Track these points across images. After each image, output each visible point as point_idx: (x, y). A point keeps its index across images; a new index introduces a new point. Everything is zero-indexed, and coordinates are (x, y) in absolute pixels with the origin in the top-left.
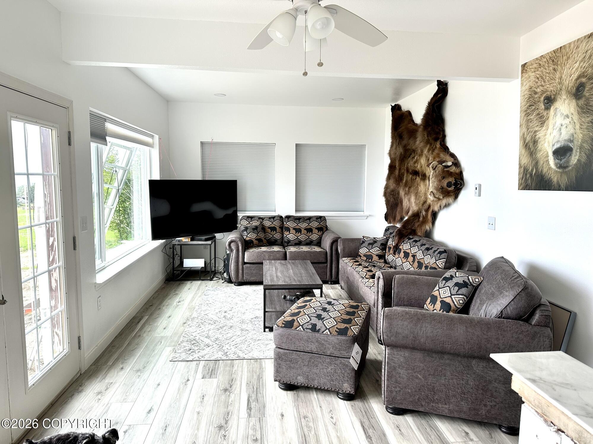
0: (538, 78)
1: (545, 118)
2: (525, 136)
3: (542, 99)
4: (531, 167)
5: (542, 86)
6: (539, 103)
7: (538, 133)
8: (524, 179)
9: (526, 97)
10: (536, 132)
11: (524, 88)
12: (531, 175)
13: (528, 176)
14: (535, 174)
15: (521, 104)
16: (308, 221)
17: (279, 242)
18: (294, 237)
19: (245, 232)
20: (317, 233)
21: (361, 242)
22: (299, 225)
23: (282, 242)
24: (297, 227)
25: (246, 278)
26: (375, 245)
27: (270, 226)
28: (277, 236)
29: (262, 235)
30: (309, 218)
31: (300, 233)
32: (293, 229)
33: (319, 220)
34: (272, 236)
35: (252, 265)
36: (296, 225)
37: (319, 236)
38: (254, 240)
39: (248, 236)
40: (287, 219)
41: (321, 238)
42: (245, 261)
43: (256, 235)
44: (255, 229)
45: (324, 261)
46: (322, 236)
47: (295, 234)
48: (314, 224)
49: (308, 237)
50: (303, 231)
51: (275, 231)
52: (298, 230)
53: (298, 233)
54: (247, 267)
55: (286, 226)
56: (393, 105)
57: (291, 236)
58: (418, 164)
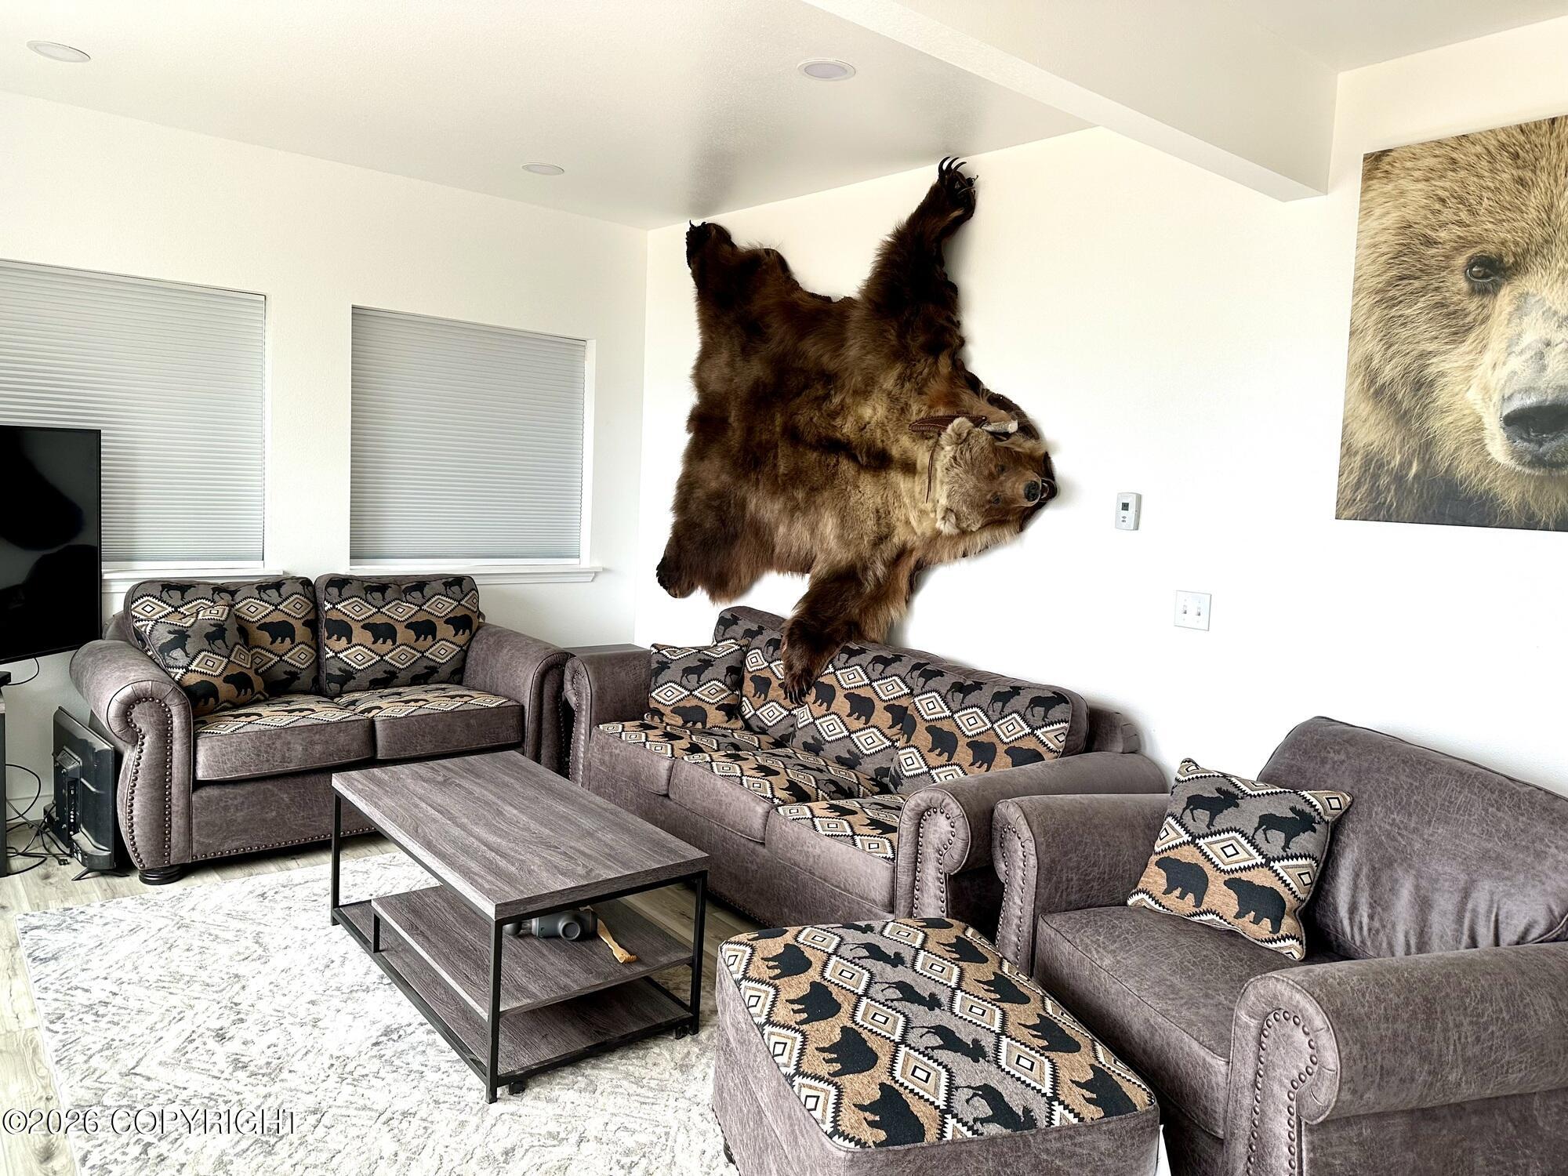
0: (1443, 201)
1: (1469, 319)
2: (1375, 363)
3: (1461, 261)
4: (1398, 457)
5: (1460, 223)
6: (1443, 274)
7: (1434, 360)
8: (1363, 490)
9: (1384, 249)
10: (1423, 355)
11: (1373, 224)
12: (1399, 478)
13: (1384, 480)
14: (1416, 476)
15: (1358, 269)
16: (417, 594)
17: (306, 679)
18: (367, 658)
19: (177, 653)
20: (452, 639)
21: (654, 665)
22: (384, 610)
23: (316, 680)
24: (379, 620)
25: (204, 845)
26: (708, 673)
27: (268, 620)
28: (298, 657)
29: (243, 661)
30: (419, 585)
31: (389, 642)
32: (364, 627)
33: (456, 589)
34: (276, 659)
35: (229, 790)
36: (375, 610)
37: (458, 649)
38: (218, 683)
39: (192, 667)
40: (334, 591)
41: (466, 652)
42: (201, 775)
43: (226, 660)
44: (216, 634)
45: (513, 738)
46: (468, 648)
47: (373, 647)
48: (440, 606)
49: (419, 655)
50: (404, 634)
51: (288, 640)
52: (383, 632)
53: (384, 642)
54: (209, 800)
55: (334, 616)
56: (697, 223)
57: (356, 654)
58: (845, 418)
